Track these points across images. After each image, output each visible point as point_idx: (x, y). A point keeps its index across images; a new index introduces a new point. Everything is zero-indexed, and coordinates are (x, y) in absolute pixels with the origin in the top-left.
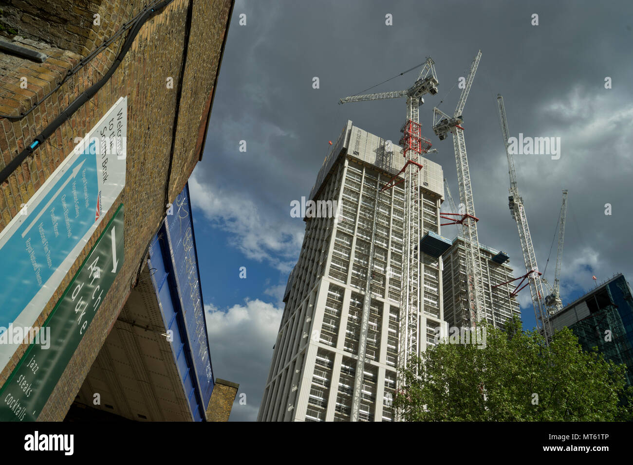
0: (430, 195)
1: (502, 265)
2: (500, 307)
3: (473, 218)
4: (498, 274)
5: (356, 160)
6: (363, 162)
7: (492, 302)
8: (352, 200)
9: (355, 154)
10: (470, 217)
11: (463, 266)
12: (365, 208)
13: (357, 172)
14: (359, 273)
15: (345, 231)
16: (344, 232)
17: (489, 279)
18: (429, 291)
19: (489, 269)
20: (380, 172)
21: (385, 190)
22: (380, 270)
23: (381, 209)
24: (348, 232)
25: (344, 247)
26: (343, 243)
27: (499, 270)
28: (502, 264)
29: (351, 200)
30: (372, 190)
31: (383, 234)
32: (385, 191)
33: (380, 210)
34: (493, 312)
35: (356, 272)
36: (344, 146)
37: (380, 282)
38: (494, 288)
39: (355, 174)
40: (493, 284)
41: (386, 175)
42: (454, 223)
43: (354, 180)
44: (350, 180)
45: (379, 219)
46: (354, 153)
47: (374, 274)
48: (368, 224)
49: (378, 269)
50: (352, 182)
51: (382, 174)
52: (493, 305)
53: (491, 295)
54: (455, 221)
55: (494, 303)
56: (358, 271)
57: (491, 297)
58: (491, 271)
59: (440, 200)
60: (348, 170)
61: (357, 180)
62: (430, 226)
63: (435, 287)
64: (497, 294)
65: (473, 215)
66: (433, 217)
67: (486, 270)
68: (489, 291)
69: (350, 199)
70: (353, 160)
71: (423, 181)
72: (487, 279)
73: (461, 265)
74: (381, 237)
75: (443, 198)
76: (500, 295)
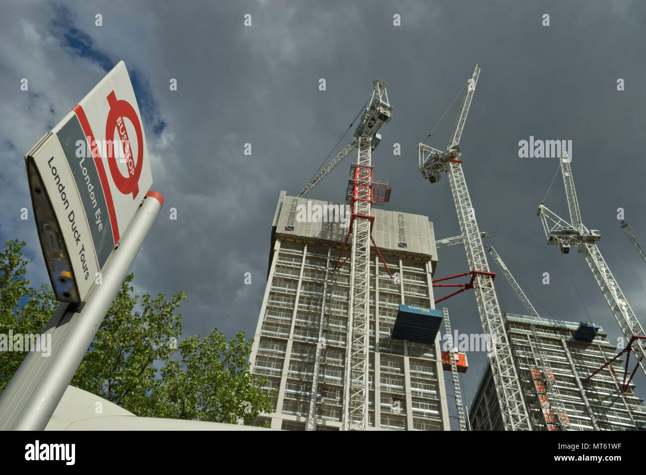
0: (413, 258)
1: (592, 343)
2: (605, 411)
3: (486, 274)
4: (589, 358)
5: (291, 238)
6: (301, 238)
7: (588, 404)
8: (289, 292)
9: (288, 230)
10: (482, 274)
11: (522, 358)
12: (308, 298)
13: (295, 254)
14: (300, 392)
15: (276, 335)
16: (274, 337)
17: (574, 369)
18: (422, 397)
19: (571, 354)
20: (330, 245)
21: (340, 267)
22: (336, 381)
23: (335, 294)
24: (281, 336)
25: (274, 359)
26: (272, 353)
27: (589, 352)
28: (592, 341)
29: (286, 293)
30: (318, 272)
31: (339, 328)
32: (340, 269)
33: (334, 296)
34: (594, 422)
35: (294, 391)
36: (274, 225)
37: (334, 398)
38: (587, 382)
39: (292, 256)
40: (584, 375)
41: (339, 247)
42: (462, 291)
43: (291, 264)
44: (283, 267)
45: (332, 309)
46: (286, 229)
47: (324, 389)
48: (313, 320)
49: (332, 380)
50: (288, 267)
51: (335, 247)
52: (590, 410)
53: (583, 394)
54: (461, 286)
55: (592, 407)
56: (298, 388)
57: (585, 397)
58: (575, 357)
59: (430, 263)
60: (280, 254)
61: (297, 263)
62: (419, 302)
63: (431, 388)
64: (595, 390)
65: (487, 270)
66: (421, 288)
67: (566, 356)
68: (578, 387)
69: (285, 291)
70: (287, 240)
71: (397, 241)
72: (570, 371)
73: (520, 357)
74: (336, 333)
75: (435, 258)
76: (601, 391)
